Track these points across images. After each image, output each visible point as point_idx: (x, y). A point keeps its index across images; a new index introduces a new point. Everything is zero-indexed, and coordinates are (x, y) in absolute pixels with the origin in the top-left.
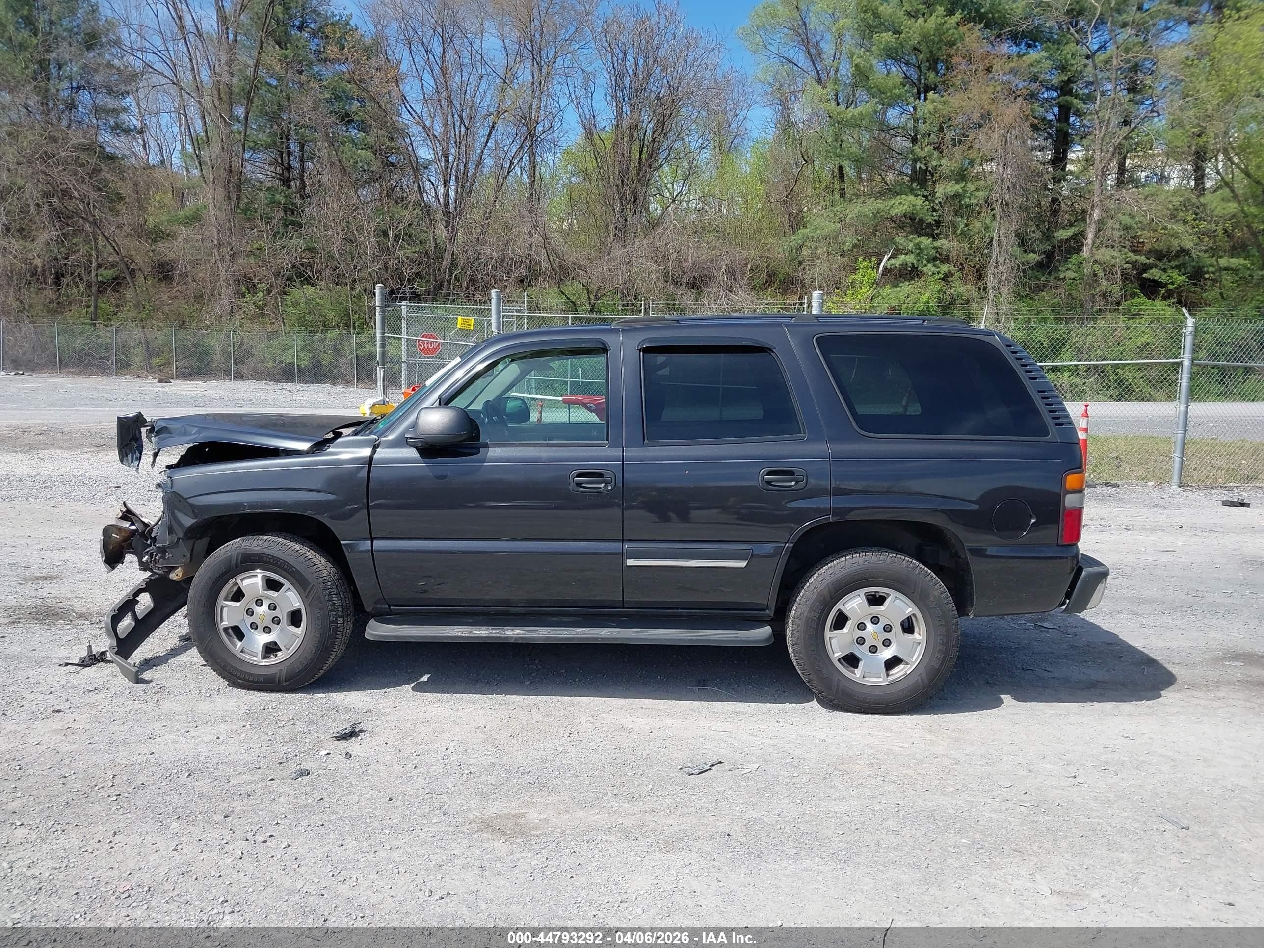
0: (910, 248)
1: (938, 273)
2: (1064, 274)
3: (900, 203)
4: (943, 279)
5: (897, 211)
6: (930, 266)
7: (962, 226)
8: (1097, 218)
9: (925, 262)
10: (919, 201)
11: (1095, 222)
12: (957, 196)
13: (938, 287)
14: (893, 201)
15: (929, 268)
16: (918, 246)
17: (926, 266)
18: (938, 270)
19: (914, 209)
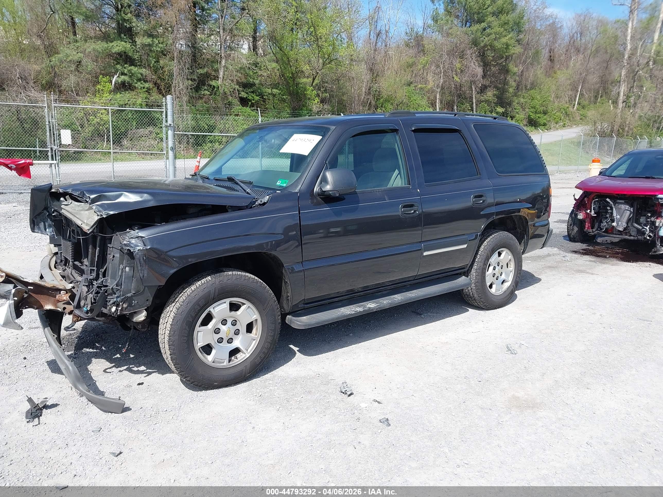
0: (125, 72)
1: (144, 88)
2: (204, 92)
3: (117, 46)
4: (146, 91)
5: (116, 49)
6: (139, 83)
7: (153, 62)
8: (224, 65)
9: (135, 81)
10: (128, 46)
11: (223, 67)
12: (149, 45)
13: (145, 95)
14: (113, 44)
15: (139, 85)
16: (130, 71)
17: (136, 83)
18: (143, 86)
19: (126, 50)
